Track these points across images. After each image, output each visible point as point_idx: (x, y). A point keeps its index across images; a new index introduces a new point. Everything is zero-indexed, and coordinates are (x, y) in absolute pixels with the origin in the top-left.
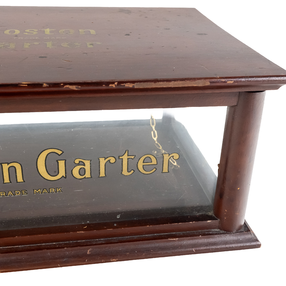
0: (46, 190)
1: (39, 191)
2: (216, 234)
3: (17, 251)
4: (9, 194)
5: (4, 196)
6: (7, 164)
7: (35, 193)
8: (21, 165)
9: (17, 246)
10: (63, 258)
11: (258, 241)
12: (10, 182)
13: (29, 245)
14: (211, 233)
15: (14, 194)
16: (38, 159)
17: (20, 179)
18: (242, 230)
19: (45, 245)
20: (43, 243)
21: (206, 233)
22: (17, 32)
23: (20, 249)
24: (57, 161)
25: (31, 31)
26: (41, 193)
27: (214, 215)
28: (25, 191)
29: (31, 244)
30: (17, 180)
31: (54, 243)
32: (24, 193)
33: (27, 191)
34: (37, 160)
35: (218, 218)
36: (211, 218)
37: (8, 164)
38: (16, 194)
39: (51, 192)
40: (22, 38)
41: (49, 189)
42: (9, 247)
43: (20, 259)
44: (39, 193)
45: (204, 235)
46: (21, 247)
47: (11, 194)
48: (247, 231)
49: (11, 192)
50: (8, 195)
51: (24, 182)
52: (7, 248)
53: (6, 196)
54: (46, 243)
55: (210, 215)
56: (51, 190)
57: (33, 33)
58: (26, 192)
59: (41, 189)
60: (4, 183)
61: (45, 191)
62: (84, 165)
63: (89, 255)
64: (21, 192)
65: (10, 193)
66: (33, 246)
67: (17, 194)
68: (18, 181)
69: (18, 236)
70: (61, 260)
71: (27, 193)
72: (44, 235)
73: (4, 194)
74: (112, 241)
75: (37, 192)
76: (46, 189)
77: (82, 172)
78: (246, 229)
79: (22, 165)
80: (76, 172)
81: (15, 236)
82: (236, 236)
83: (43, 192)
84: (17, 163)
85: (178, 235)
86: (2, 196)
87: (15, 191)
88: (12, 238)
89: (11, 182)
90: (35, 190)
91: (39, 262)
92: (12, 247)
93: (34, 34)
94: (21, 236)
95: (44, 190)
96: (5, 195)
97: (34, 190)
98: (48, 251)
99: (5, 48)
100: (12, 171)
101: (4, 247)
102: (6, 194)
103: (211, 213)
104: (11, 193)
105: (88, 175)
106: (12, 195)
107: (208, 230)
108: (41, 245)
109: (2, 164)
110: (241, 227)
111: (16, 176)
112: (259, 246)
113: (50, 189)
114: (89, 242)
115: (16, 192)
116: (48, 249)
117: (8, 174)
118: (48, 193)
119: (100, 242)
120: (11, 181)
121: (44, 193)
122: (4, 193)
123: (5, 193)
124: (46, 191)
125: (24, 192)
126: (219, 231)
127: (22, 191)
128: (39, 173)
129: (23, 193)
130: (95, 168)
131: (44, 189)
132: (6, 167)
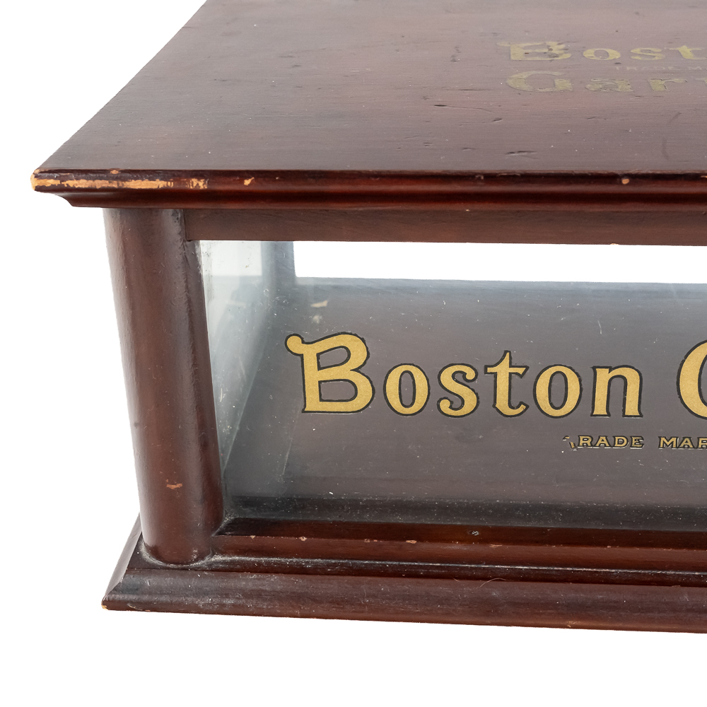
0: (689, 441)
1: (672, 443)
3: (607, 580)
4: (600, 442)
5: (587, 445)
6: (608, 370)
7: (661, 446)
8: (640, 374)
9: (608, 570)
12: (606, 414)
13: (635, 571)
15: (612, 444)
16: (683, 361)
17: (632, 408)
19: (674, 574)
20: (668, 570)
22: (614, 54)
23: (616, 577)
25: (646, 51)
26: (677, 447)
28: (638, 440)
29: (639, 569)
30: (624, 410)
31: (697, 573)
32: (635, 444)
33: (643, 439)
34: (681, 365)
37: (611, 369)
38: (616, 445)
39: (700, 446)
40: (635, 69)
41: (699, 438)
42: (587, 570)
43: (615, 602)
44: (672, 447)
46: (616, 572)
47: (605, 442)
49: (604, 438)
50: (597, 445)
51: (641, 415)
52: (584, 571)
53: (592, 445)
54: (676, 570)
56: (702, 442)
57: (654, 57)
58: (639, 442)
59: (677, 438)
60: (592, 415)
61: (687, 442)
64: (630, 439)
65: (603, 440)
66: (645, 574)
67: (618, 444)
68: (626, 414)
69: (613, 545)
71: (643, 445)
72: (674, 550)
73: (588, 442)
75: (668, 443)
76: (690, 438)
79: (643, 375)
81: (606, 546)
83: (682, 445)
84: (633, 368)
86: (583, 446)
87: (614, 437)
88: (599, 548)
89: (609, 414)
90: (663, 439)
91: (662, 615)
92: (595, 570)
93: (657, 58)
94: (620, 546)
95: (685, 441)
96: (589, 445)
97: (660, 438)
98: (685, 589)
99: (608, 90)
100: (618, 388)
101: (575, 567)
102: (594, 443)
104: (605, 440)
106: (605, 446)
108: (665, 575)
109: (597, 369)
111: (625, 400)
113: (701, 439)
115: (617, 438)
116: (683, 584)
117: (606, 394)
118: (694, 447)
120: (610, 410)
121: (684, 447)
122: (588, 439)
123: (590, 440)
124: (689, 443)
125: (635, 440)
127: (631, 437)
128: (680, 397)
129: (633, 444)
131: (684, 438)
132: (603, 376)
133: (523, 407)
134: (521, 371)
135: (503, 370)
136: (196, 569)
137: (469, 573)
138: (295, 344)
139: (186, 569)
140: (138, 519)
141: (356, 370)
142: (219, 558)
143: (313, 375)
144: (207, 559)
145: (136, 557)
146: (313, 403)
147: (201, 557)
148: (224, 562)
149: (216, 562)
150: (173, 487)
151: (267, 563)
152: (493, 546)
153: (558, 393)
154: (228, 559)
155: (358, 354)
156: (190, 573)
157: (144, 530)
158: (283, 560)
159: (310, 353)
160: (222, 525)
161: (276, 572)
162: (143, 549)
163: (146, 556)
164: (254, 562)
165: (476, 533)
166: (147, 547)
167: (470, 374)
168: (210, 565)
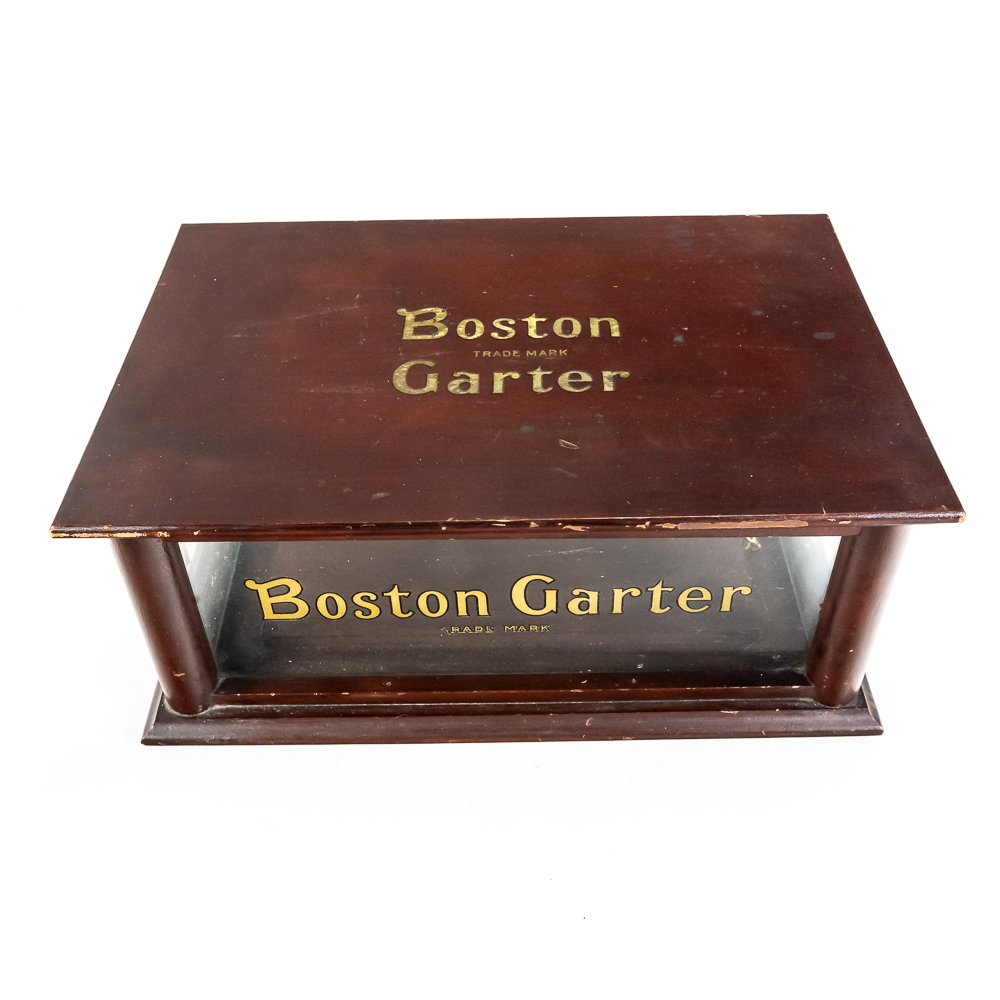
1: (513, 628)
2: (806, 709)
3: (475, 712)
4: (465, 629)
5: (457, 631)
6: (464, 592)
7: (506, 631)
8: (486, 594)
10: (547, 729)
11: (880, 724)
12: (467, 615)
14: (796, 704)
15: (474, 630)
16: (513, 586)
17: (483, 611)
18: (854, 703)
19: (519, 704)
20: (515, 701)
21: (789, 704)
24: (544, 591)
26: (516, 631)
27: (806, 675)
28: (490, 628)
30: (478, 613)
31: (533, 703)
33: (493, 627)
34: (512, 588)
35: (813, 682)
36: (800, 680)
37: (466, 592)
38: (476, 630)
39: (531, 630)
41: (529, 626)
44: (513, 630)
45: (784, 708)
47: (469, 629)
48: (862, 708)
49: (468, 627)
50: (464, 631)
51: (490, 615)
52: (461, 705)
53: (460, 631)
55: (800, 673)
56: (532, 627)
59: (515, 626)
60: (458, 616)
61: (522, 628)
62: (588, 597)
63: (589, 728)
65: (467, 629)
68: (480, 614)
70: (544, 733)
71: (494, 630)
74: (627, 708)
75: (510, 629)
77: (584, 606)
78: (861, 702)
79: (488, 595)
80: (573, 606)
82: (840, 714)
84: (481, 591)
85: (739, 704)
86: (454, 632)
87: (474, 627)
89: (469, 615)
90: (507, 627)
95: (520, 627)
97: (504, 626)
98: (525, 716)
100: (472, 603)
103: (801, 670)
105: (593, 609)
106: (470, 631)
107: (792, 699)
108: (513, 705)
109: (457, 592)
110: (852, 695)
111: (478, 607)
112: (879, 732)
114: (590, 705)
115: (476, 627)
116: (523, 713)
117: (465, 605)
118: (527, 630)
119: (607, 708)
120: (469, 613)
121: (520, 630)
122: (457, 628)
123: (459, 629)
124: (524, 628)
125: (488, 628)
126: (811, 703)
127: (485, 626)
128: (514, 606)
129: (488, 631)
130: (606, 601)
132: (462, 596)
133: (411, 613)
134: (407, 594)
135: (395, 595)
136: (202, 717)
137: (384, 711)
138: (250, 584)
139: (195, 718)
140: (159, 684)
141: (296, 597)
142: (218, 707)
143: (266, 602)
144: (209, 709)
145: (161, 708)
146: (269, 614)
147: (205, 708)
148: (221, 710)
149: (216, 711)
150: (179, 675)
151: (251, 709)
152: (400, 694)
153: (433, 604)
154: (224, 707)
155: (295, 588)
156: (198, 720)
157: (164, 689)
158: (261, 706)
159: (262, 589)
160: (218, 685)
161: (256, 717)
162: (166, 702)
163: (168, 707)
164: (241, 709)
165: (389, 684)
166: (168, 701)
167: (373, 597)
168: (212, 713)
